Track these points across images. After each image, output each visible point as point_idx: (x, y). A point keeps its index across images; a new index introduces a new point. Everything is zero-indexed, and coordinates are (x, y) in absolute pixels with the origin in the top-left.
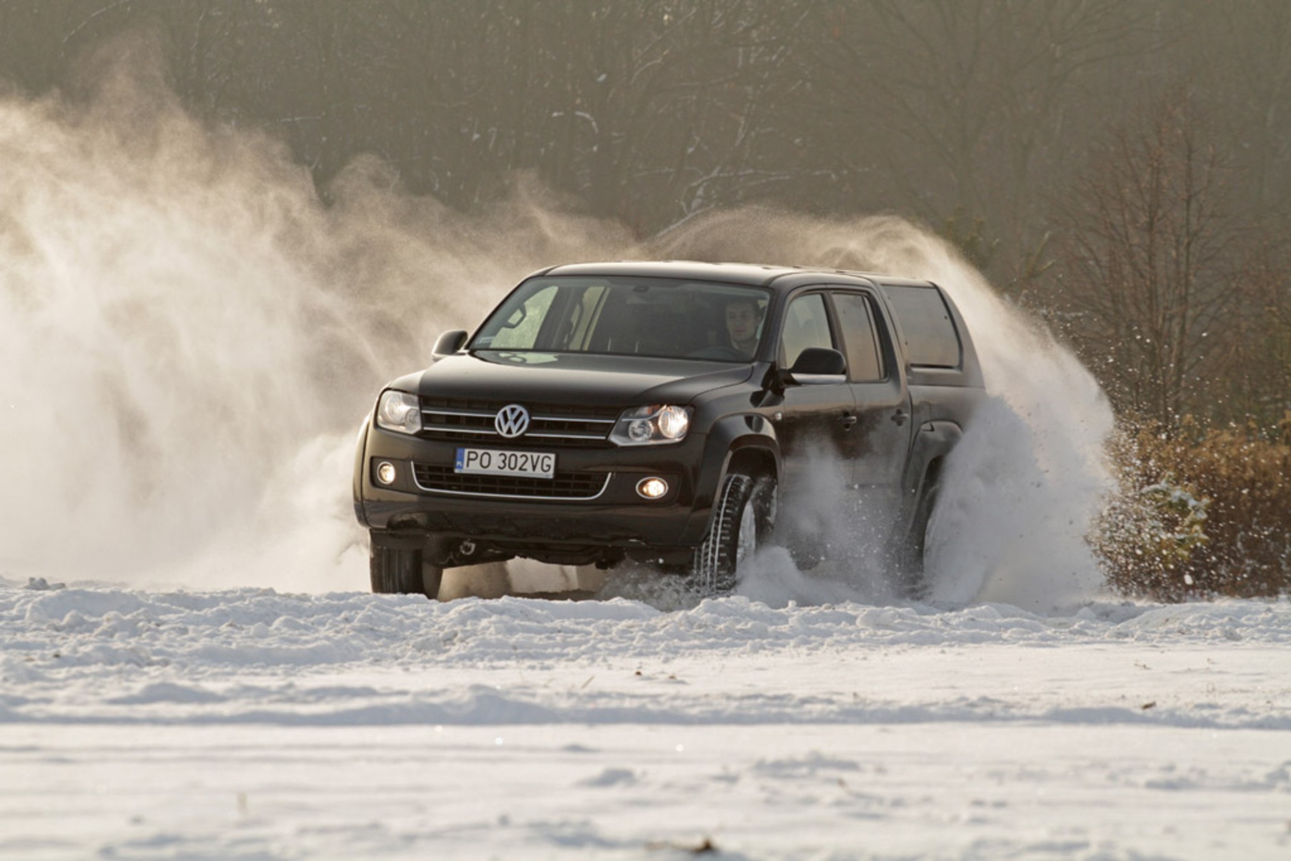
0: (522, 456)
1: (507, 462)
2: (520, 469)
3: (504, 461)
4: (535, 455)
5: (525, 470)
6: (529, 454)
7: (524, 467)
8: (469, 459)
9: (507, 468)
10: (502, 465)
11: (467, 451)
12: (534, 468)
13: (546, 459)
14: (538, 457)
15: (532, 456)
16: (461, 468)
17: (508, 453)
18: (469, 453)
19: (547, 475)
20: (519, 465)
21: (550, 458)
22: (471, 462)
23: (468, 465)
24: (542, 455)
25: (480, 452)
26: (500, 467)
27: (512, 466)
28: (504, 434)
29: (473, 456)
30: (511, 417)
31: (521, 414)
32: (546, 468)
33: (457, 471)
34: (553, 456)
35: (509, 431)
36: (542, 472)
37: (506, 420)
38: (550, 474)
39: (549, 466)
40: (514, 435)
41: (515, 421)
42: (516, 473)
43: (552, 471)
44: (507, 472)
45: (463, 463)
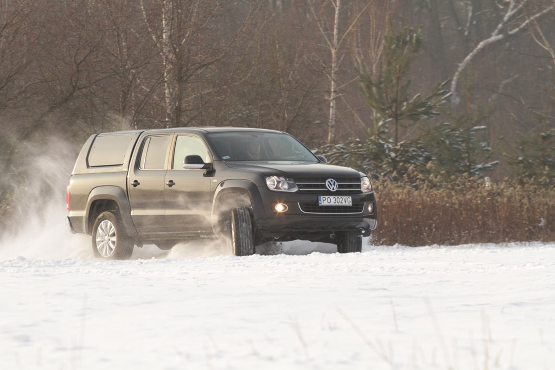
1: (336, 200)
2: (341, 203)
4: (345, 197)
5: (343, 203)
8: (323, 200)
9: (337, 203)
10: (335, 202)
11: (322, 197)
12: (345, 202)
13: (349, 199)
14: (346, 198)
16: (321, 203)
17: (336, 197)
18: (323, 198)
20: (340, 201)
22: (324, 201)
23: (323, 202)
25: (327, 197)
28: (331, 190)
29: (324, 199)
30: (332, 183)
32: (349, 202)
34: (350, 197)
35: (333, 189)
36: (348, 204)
38: (351, 204)
39: (350, 201)
42: (340, 204)
44: (337, 204)
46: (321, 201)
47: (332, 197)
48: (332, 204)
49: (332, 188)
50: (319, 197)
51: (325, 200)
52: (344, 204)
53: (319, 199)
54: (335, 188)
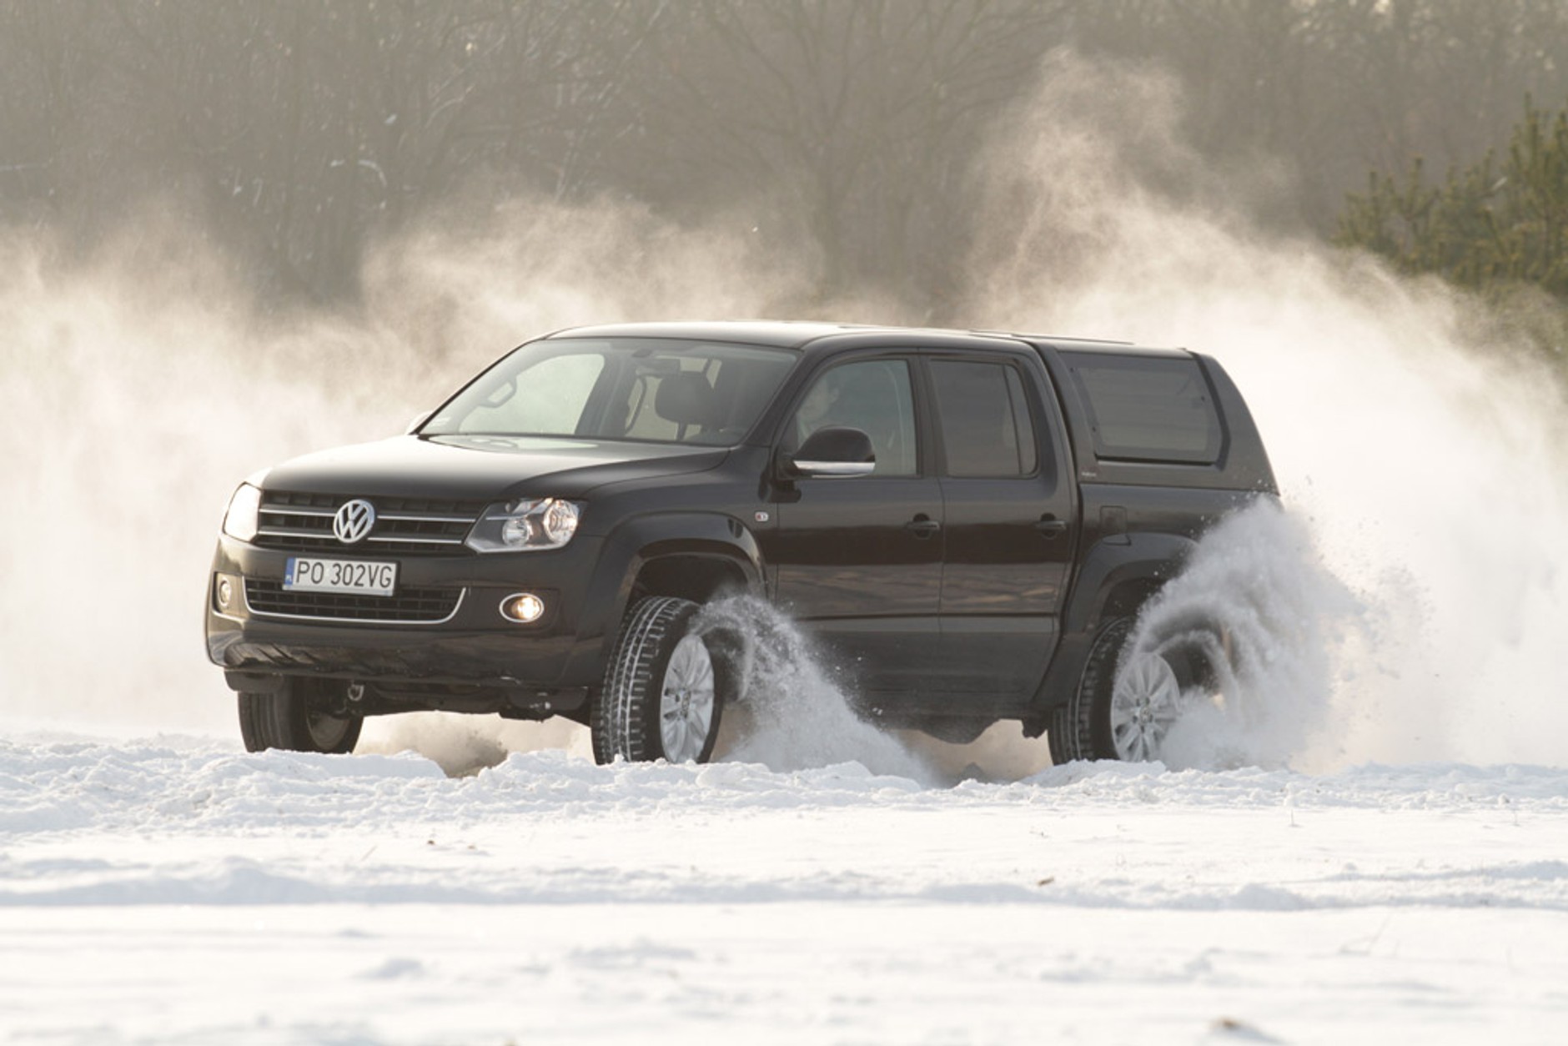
0: (359, 567)
1: (341, 574)
2: (356, 584)
3: (338, 574)
4: (374, 565)
5: (362, 585)
6: (366, 564)
7: (360, 582)
8: (300, 572)
9: (341, 584)
10: (336, 579)
11: (298, 560)
12: (372, 582)
13: (386, 571)
14: (377, 568)
15: (370, 567)
16: (291, 583)
17: (343, 563)
18: (301, 563)
19: (387, 592)
20: (354, 579)
21: (390, 569)
22: (302, 576)
23: (298, 580)
24: (382, 565)
25: (312, 562)
26: (333, 583)
27: (347, 580)
28: (342, 538)
29: (304, 567)
30: (352, 516)
31: (364, 511)
32: (385, 583)
33: (285, 587)
34: (393, 566)
35: (348, 535)
36: (381, 588)
37: (346, 519)
38: (389, 591)
39: (389, 579)
40: (354, 539)
41: (356, 522)
42: (352, 589)
43: (391, 587)
44: (341, 588)
45: (292, 578)
46: (292, 574)
47: (328, 564)
48: (326, 586)
49: (343, 531)
50: (289, 561)
51: (304, 572)
52: (366, 589)
53: (288, 568)
54: (353, 532)
